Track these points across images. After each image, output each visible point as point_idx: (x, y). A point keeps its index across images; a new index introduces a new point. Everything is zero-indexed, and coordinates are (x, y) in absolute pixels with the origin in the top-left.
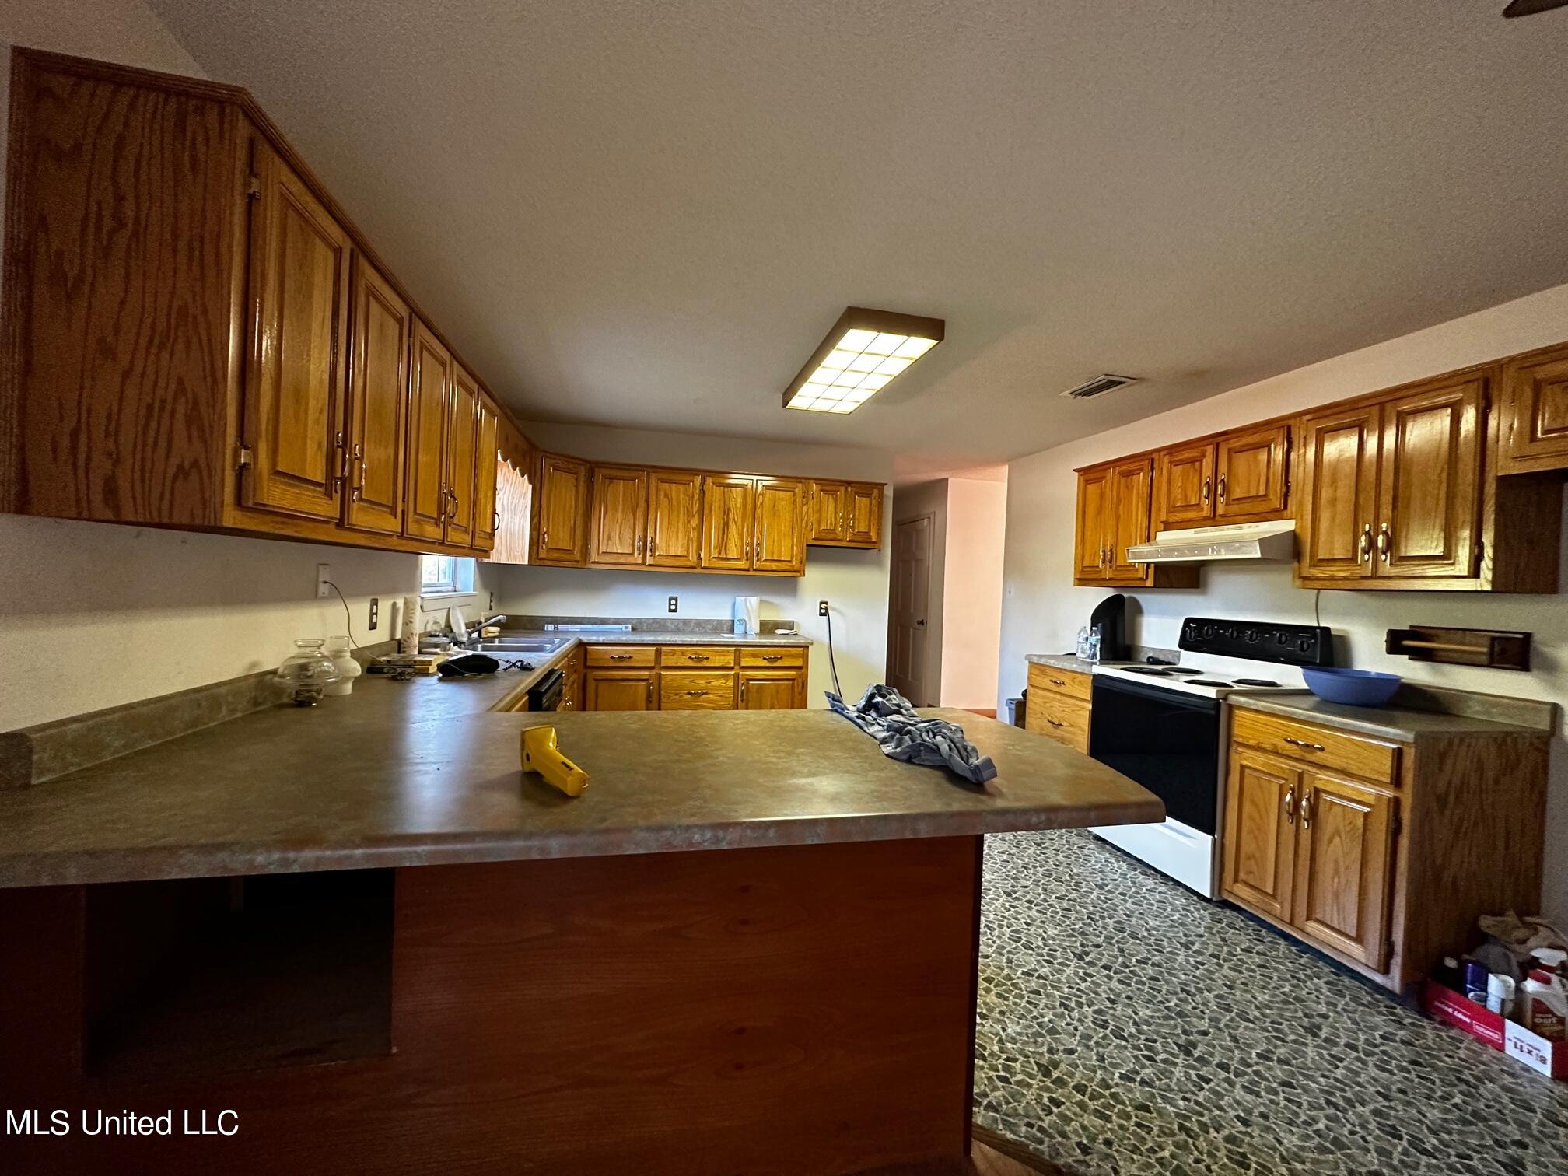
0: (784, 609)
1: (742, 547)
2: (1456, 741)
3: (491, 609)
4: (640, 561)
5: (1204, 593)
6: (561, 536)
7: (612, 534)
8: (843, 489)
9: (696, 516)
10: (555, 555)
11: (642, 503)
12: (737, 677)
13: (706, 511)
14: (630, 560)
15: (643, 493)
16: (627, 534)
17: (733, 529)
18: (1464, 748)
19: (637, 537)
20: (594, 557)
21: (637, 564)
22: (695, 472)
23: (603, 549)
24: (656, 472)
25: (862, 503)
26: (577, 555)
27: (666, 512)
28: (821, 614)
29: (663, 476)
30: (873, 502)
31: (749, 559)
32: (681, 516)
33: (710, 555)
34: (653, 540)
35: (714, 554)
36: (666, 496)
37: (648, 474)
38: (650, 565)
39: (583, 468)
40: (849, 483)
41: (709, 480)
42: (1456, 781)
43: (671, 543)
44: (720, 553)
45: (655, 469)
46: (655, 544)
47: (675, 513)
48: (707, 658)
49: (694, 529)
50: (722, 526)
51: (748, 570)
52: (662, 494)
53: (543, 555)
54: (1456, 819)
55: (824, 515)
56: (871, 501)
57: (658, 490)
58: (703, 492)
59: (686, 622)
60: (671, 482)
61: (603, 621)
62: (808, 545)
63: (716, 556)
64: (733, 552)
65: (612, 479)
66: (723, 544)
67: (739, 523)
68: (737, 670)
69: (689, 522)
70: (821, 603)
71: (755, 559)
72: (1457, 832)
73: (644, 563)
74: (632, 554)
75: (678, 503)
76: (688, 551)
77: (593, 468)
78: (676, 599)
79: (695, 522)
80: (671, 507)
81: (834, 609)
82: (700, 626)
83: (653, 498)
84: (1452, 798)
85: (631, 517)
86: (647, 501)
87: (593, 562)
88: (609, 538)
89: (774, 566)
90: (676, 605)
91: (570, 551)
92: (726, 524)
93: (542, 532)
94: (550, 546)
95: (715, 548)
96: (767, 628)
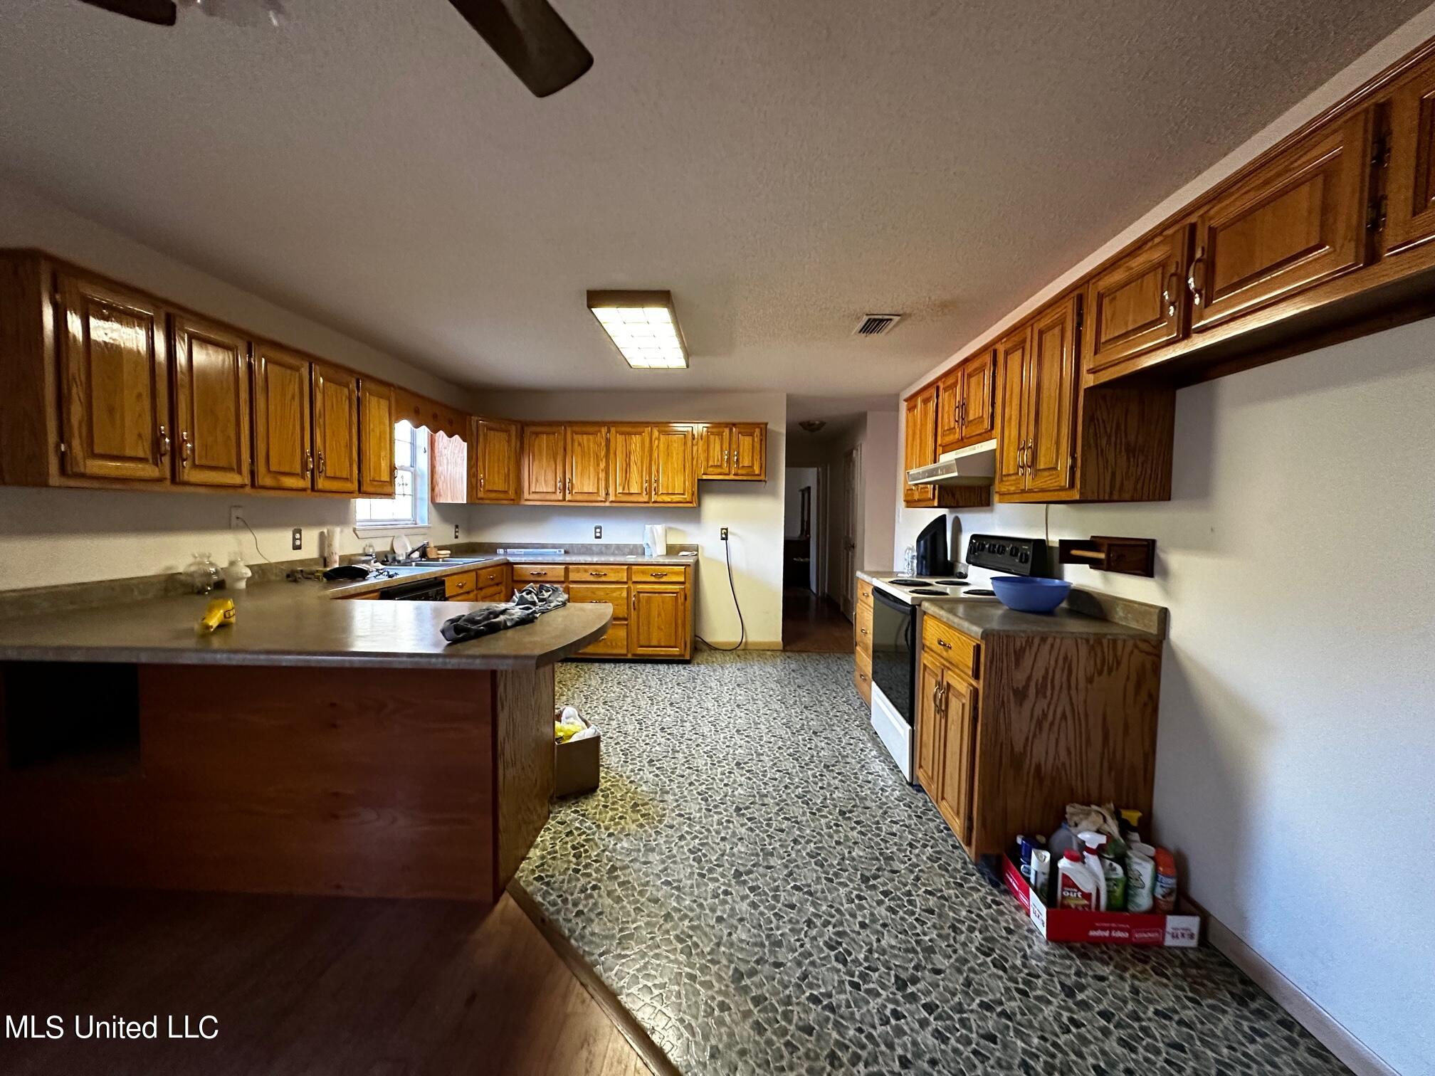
0: (686, 534)
1: (642, 483)
2: (1037, 641)
3: (456, 537)
4: (561, 498)
5: (992, 511)
6: (495, 480)
7: (539, 479)
8: (727, 430)
9: (604, 460)
10: (493, 495)
11: (561, 451)
12: (629, 590)
13: (612, 455)
14: (553, 497)
15: (561, 444)
16: (550, 476)
17: (634, 468)
18: (1047, 647)
19: (558, 479)
20: (526, 496)
21: (559, 501)
22: (603, 424)
23: (533, 489)
24: (571, 426)
25: (746, 442)
26: (511, 494)
27: (580, 457)
28: (723, 539)
29: (576, 429)
30: (756, 439)
31: (649, 494)
32: (592, 459)
33: (616, 491)
34: (571, 481)
35: (620, 490)
36: (580, 444)
37: (565, 428)
38: (569, 501)
39: (513, 428)
40: (734, 425)
41: (613, 430)
42: (1038, 675)
43: (585, 483)
44: (624, 489)
45: (571, 423)
46: (572, 484)
47: (586, 459)
48: (605, 575)
49: (602, 470)
50: (624, 465)
51: (648, 503)
52: (576, 444)
53: (481, 495)
54: (1038, 712)
55: (711, 454)
56: (753, 440)
57: (573, 440)
58: (608, 441)
59: (607, 546)
60: (583, 433)
61: (543, 546)
62: (698, 480)
63: (621, 491)
64: (635, 488)
65: (537, 434)
66: (627, 480)
67: (639, 464)
68: (630, 584)
69: (598, 465)
70: (722, 529)
71: (653, 493)
72: (1039, 724)
73: (564, 500)
74: (555, 493)
75: (589, 449)
76: (598, 489)
77: (523, 426)
78: (600, 528)
79: (602, 465)
80: (583, 456)
81: (733, 534)
82: (620, 549)
83: (569, 447)
84: (1032, 691)
85: (553, 463)
86: (565, 450)
87: (526, 500)
88: (537, 480)
89: (667, 499)
90: (600, 532)
91: (505, 492)
92: (628, 465)
93: (479, 478)
94: (487, 488)
95: (620, 485)
96: (672, 550)
